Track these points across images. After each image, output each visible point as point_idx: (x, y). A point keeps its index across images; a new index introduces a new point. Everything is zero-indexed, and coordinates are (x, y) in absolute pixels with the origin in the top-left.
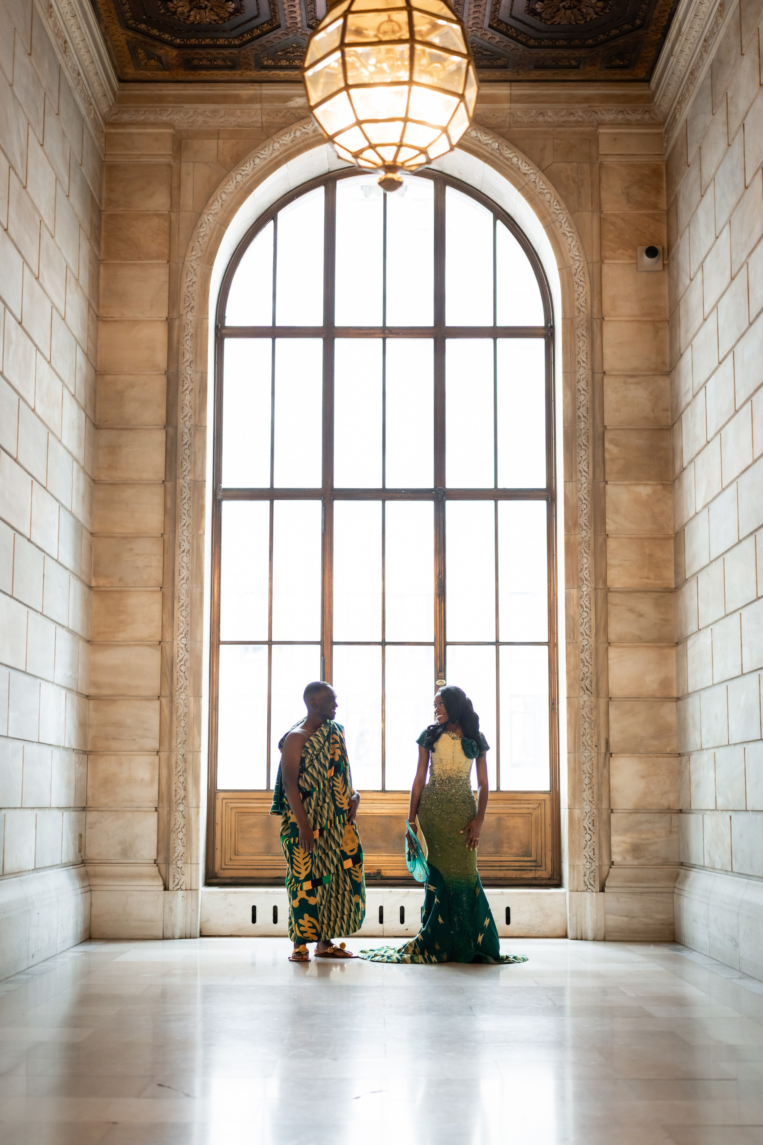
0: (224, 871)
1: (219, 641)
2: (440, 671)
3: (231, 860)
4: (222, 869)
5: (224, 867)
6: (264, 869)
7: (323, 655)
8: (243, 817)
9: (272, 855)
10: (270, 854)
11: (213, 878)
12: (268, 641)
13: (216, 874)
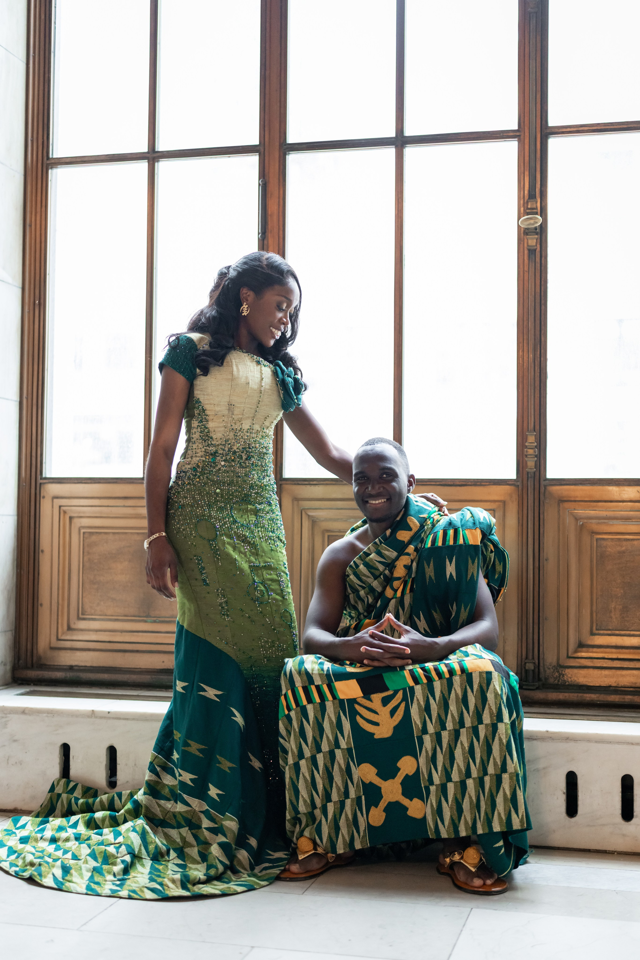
0: (56, 653)
1: (48, 158)
2: (532, 196)
3: (69, 628)
4: (52, 648)
5: (54, 643)
6: (137, 651)
7: (263, 174)
8: (94, 538)
9: (155, 622)
10: (149, 619)
11: (32, 667)
12: (148, 153)
13: (39, 658)
